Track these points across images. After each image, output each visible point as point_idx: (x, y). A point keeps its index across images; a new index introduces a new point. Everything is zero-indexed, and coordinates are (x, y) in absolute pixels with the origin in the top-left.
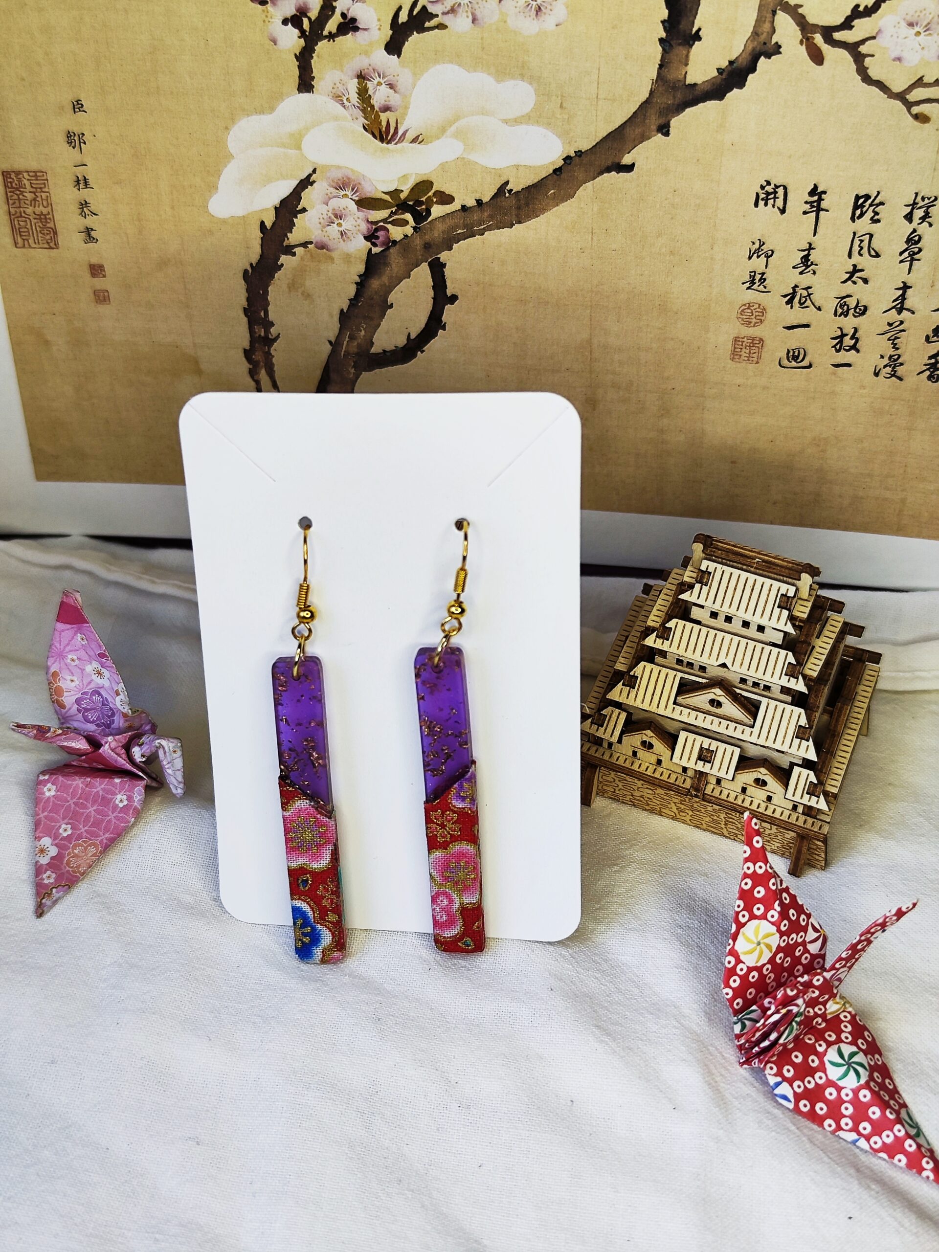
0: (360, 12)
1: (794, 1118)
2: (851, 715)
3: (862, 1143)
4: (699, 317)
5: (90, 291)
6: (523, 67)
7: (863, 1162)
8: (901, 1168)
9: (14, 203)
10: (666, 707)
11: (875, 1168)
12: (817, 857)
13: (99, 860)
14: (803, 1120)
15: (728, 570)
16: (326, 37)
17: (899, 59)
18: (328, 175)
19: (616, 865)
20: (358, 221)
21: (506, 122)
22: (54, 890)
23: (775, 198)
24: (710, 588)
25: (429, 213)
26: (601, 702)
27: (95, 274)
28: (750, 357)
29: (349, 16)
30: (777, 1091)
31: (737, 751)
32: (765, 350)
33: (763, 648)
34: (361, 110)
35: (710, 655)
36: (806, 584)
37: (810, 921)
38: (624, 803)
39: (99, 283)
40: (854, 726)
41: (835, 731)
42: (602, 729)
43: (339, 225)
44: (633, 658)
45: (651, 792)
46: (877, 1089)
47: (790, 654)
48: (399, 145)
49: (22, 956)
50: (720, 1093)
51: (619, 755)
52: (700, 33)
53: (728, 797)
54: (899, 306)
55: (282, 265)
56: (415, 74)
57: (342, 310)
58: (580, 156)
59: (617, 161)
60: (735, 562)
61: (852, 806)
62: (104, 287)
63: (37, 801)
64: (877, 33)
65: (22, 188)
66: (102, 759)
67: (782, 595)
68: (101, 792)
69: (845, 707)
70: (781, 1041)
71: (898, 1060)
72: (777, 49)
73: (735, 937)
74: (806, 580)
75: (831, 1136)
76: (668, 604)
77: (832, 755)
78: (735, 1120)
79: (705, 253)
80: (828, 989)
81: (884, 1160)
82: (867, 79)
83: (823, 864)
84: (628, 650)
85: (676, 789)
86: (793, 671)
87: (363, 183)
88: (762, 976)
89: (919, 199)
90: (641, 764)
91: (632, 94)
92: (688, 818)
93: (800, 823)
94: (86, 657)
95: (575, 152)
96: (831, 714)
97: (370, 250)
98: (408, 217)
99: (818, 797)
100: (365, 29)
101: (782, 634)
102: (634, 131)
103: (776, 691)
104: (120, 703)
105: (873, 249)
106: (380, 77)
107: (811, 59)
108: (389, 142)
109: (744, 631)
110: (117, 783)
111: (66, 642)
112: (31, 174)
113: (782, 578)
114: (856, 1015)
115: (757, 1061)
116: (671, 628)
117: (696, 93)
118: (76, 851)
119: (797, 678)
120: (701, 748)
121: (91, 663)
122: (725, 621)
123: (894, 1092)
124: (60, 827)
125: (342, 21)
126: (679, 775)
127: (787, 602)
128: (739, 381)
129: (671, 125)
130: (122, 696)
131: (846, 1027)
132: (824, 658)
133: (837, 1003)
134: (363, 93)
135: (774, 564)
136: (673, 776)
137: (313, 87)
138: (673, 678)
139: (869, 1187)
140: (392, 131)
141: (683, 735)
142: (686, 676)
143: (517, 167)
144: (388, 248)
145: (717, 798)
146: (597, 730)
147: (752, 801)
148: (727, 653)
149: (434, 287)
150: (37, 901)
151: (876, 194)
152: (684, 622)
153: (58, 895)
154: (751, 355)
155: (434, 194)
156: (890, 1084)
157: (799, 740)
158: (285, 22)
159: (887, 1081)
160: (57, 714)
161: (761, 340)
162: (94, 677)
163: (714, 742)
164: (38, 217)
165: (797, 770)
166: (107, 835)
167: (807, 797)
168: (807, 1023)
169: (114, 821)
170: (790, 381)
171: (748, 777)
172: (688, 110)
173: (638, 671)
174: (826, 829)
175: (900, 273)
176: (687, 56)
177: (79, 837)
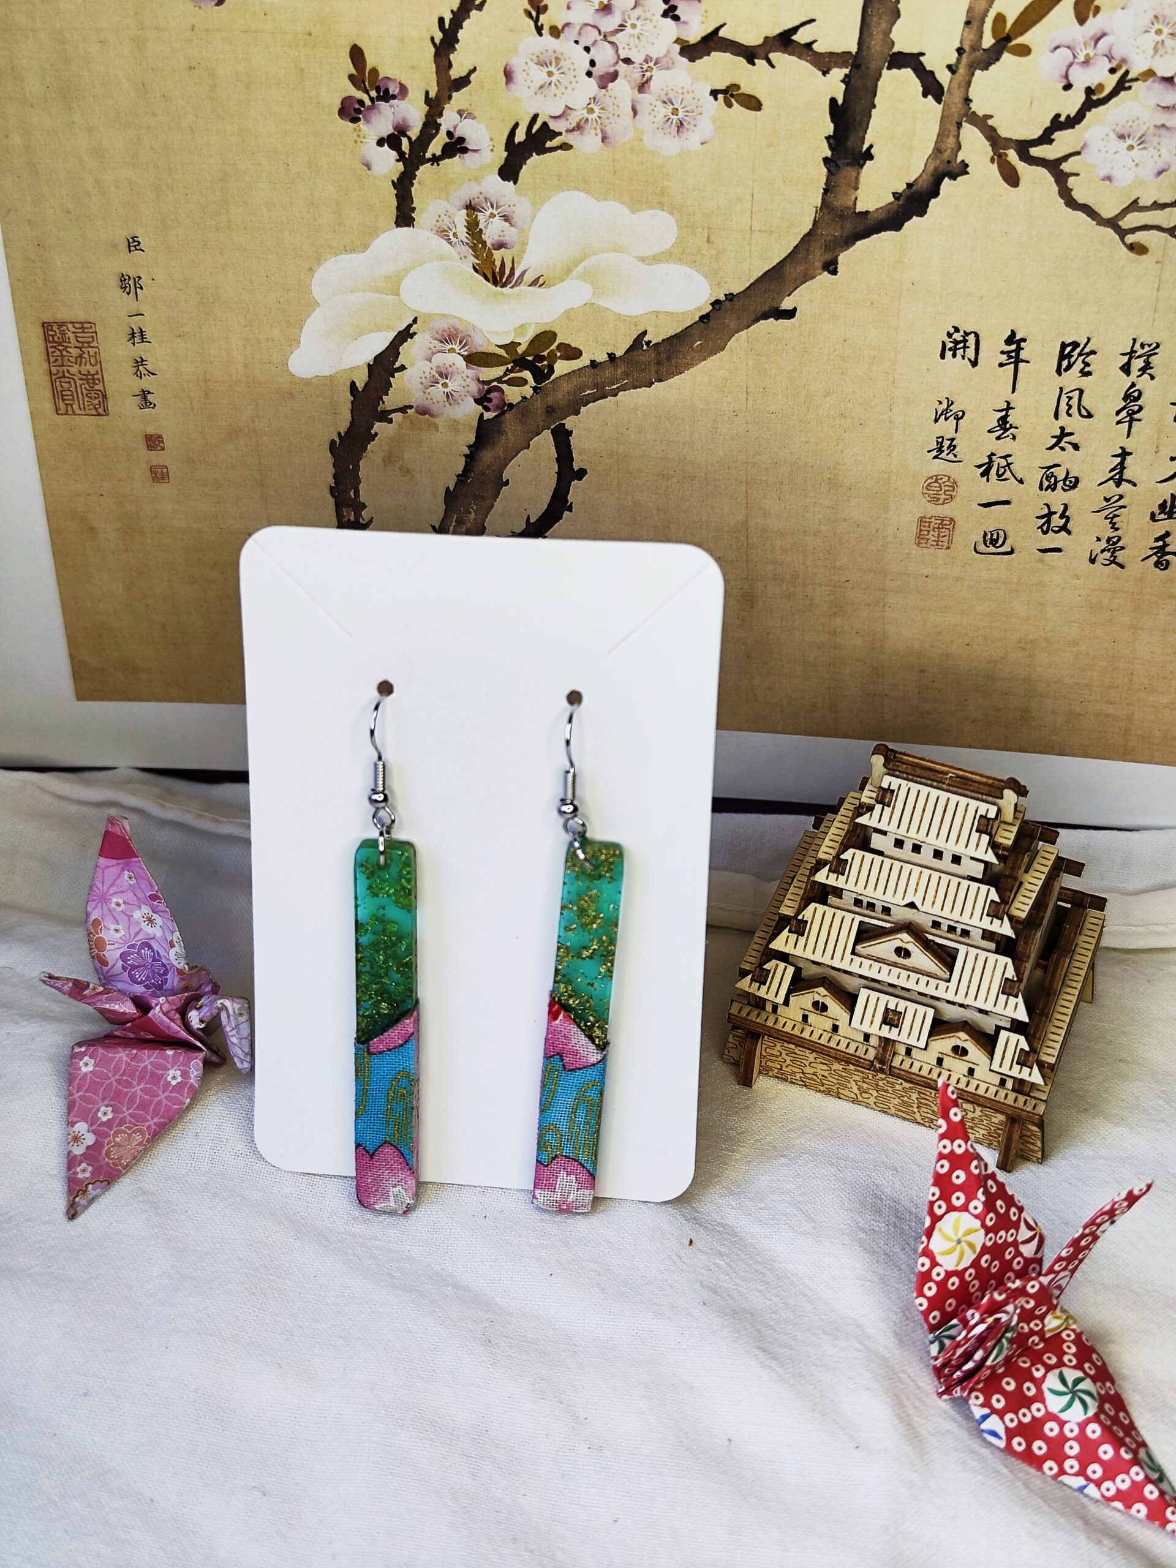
0: (470, 131)
1: (1006, 1459)
2: (1070, 970)
3: (1092, 1490)
4: (877, 493)
5: (145, 467)
6: (663, 194)
7: (1094, 1514)
8: (1140, 1521)
9: (57, 360)
10: (842, 958)
11: (1108, 1521)
12: (1032, 1147)
13: (146, 1150)
14: (1018, 1462)
15: (915, 787)
16: (429, 160)
17: (1109, 178)
18: (431, 325)
19: (784, 1156)
20: (468, 380)
21: (642, 259)
22: (90, 1187)
23: (965, 347)
24: (893, 809)
25: (551, 370)
26: (762, 955)
27: (152, 447)
28: (938, 541)
29: (457, 135)
30: (984, 1426)
31: (931, 1013)
32: (957, 532)
33: (959, 883)
34: (471, 247)
35: (895, 892)
36: (1010, 803)
37: (1023, 1215)
38: (793, 1083)
39: (156, 458)
40: (1074, 984)
41: (1050, 989)
42: (764, 988)
43: (445, 385)
44: (802, 899)
45: (825, 1067)
46: (1109, 1423)
47: (993, 890)
48: (515, 288)
49: (49, 1267)
50: (914, 1428)
51: (785, 1020)
52: (872, 151)
53: (920, 1070)
54: (1117, 477)
55: (376, 434)
56: (534, 204)
57: (448, 488)
58: (731, 300)
59: (775, 305)
60: (923, 778)
61: (1075, 1086)
62: (162, 462)
63: (71, 1077)
64: (1082, 148)
65: (66, 342)
66: (152, 1026)
67: (981, 816)
68: (149, 1067)
69: (1062, 959)
70: (989, 1363)
71: (1135, 1391)
72: (963, 169)
73: (929, 1233)
74: (1010, 796)
75: (1053, 1482)
76: (843, 833)
77: (1047, 1017)
78: (933, 1461)
79: (882, 415)
80: (1047, 1298)
81: (1119, 1511)
82: (1072, 203)
83: (1039, 1155)
84: (796, 891)
85: (857, 1061)
86: (996, 911)
87: (472, 334)
88: (964, 1284)
89: (1137, 346)
90: (813, 1031)
91: (792, 224)
92: (872, 1101)
93: (1010, 1101)
94: (134, 901)
95: (725, 295)
96: (1045, 969)
97: (482, 415)
98: (527, 375)
99: (1031, 1068)
100: (475, 151)
101: (982, 866)
102: (795, 269)
103: (976, 934)
104: (175, 957)
105: (1084, 408)
106: (493, 207)
107: (1004, 179)
108: (504, 286)
109: (936, 863)
110: (169, 1056)
111: (110, 882)
112: (77, 325)
113: (980, 796)
114: (1081, 1333)
115: (958, 1388)
116: (847, 860)
117: (869, 222)
118: (118, 1140)
119: (1002, 920)
120: (887, 1010)
121: (140, 907)
122: (913, 851)
123: (1130, 1428)
124: (98, 1110)
125: (448, 140)
126: (860, 1045)
127: (988, 825)
128: (928, 571)
129: (839, 261)
130: (177, 949)
131: (1069, 1347)
132: (1034, 895)
133: (1058, 1318)
134: (473, 228)
135: (971, 780)
136: (853, 1046)
137: (414, 219)
138: (851, 923)
139: (1099, 1542)
140: (507, 272)
141: (863, 994)
142: (866, 920)
143: (657, 314)
144: (503, 413)
145: (907, 1071)
146: (759, 989)
147: (950, 1075)
148: (916, 890)
149: (557, 459)
150: (69, 1200)
151: (1086, 340)
152: (863, 853)
153: (94, 1193)
154: (941, 539)
155: (558, 347)
156: (1125, 1419)
157: (1006, 996)
158: (380, 142)
159: (1122, 1415)
160: (98, 973)
161: (952, 520)
162: (144, 925)
163: (902, 1001)
164: (85, 377)
165: (1004, 1035)
166: (155, 1120)
167: (1017, 1068)
168: (1021, 1340)
169: (165, 1101)
170: (988, 569)
171: (944, 1044)
172: (859, 243)
173: (807, 914)
174: (1041, 1109)
175: (1117, 437)
176: (857, 178)
177: (122, 1122)
